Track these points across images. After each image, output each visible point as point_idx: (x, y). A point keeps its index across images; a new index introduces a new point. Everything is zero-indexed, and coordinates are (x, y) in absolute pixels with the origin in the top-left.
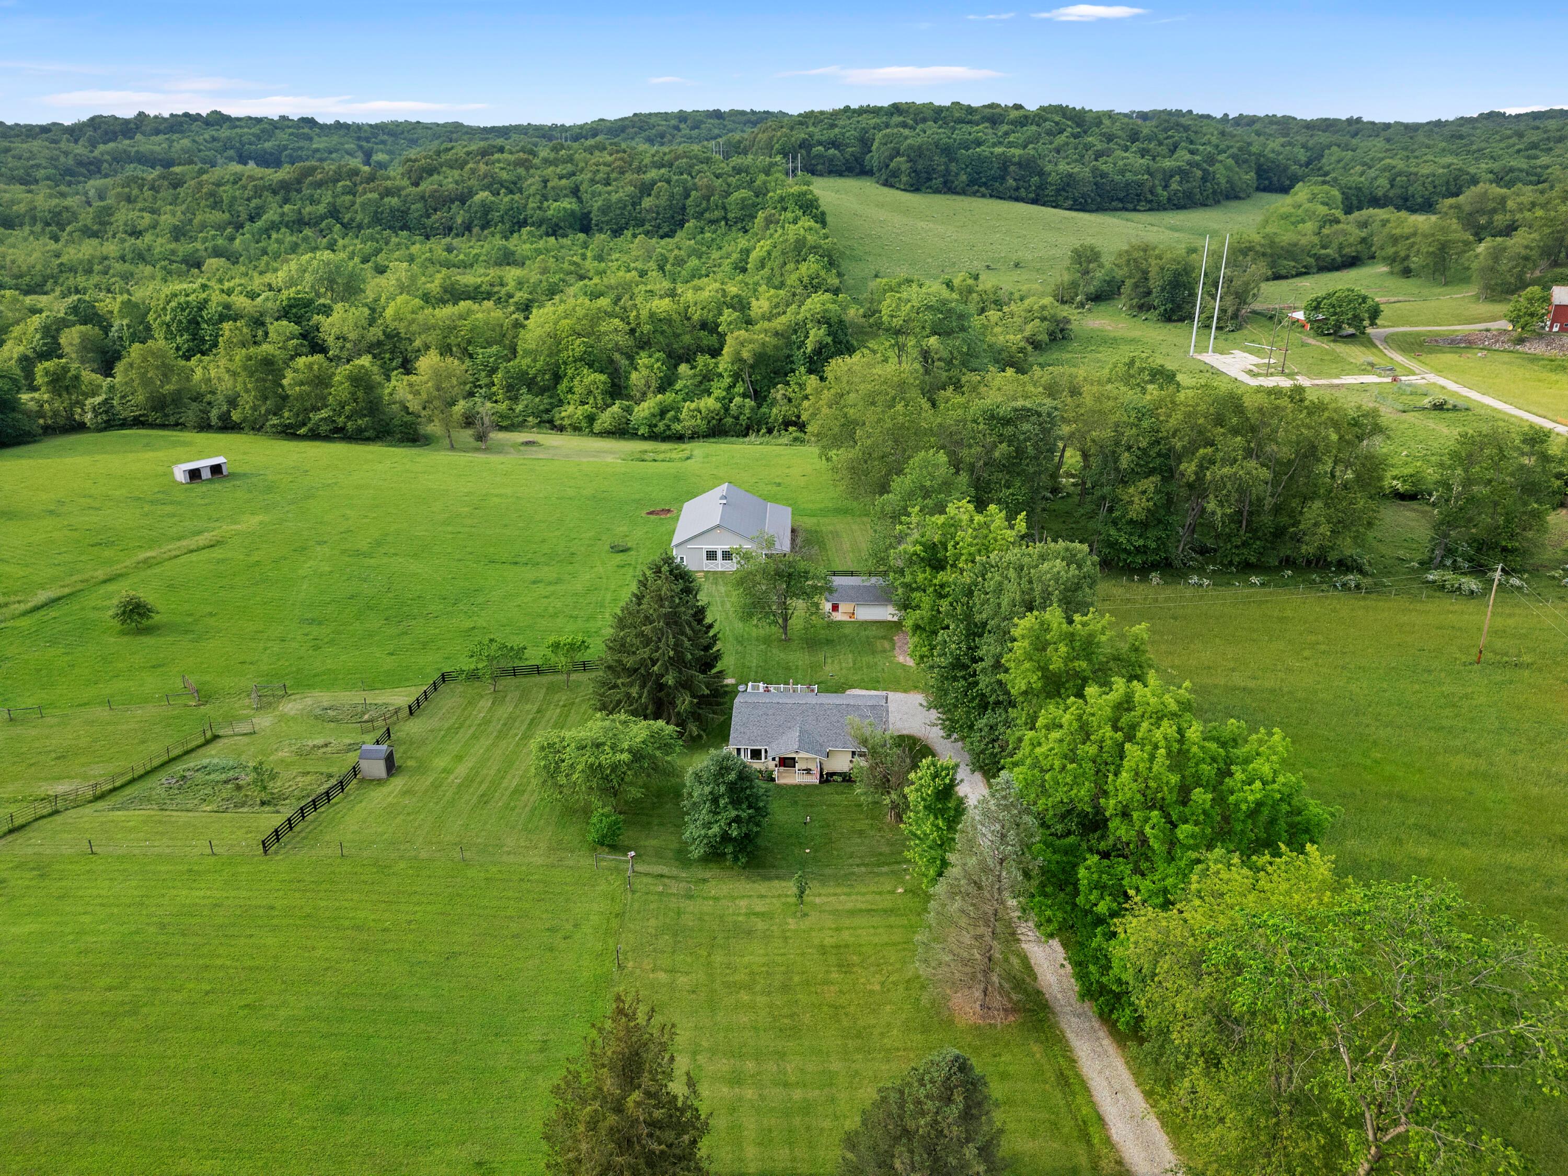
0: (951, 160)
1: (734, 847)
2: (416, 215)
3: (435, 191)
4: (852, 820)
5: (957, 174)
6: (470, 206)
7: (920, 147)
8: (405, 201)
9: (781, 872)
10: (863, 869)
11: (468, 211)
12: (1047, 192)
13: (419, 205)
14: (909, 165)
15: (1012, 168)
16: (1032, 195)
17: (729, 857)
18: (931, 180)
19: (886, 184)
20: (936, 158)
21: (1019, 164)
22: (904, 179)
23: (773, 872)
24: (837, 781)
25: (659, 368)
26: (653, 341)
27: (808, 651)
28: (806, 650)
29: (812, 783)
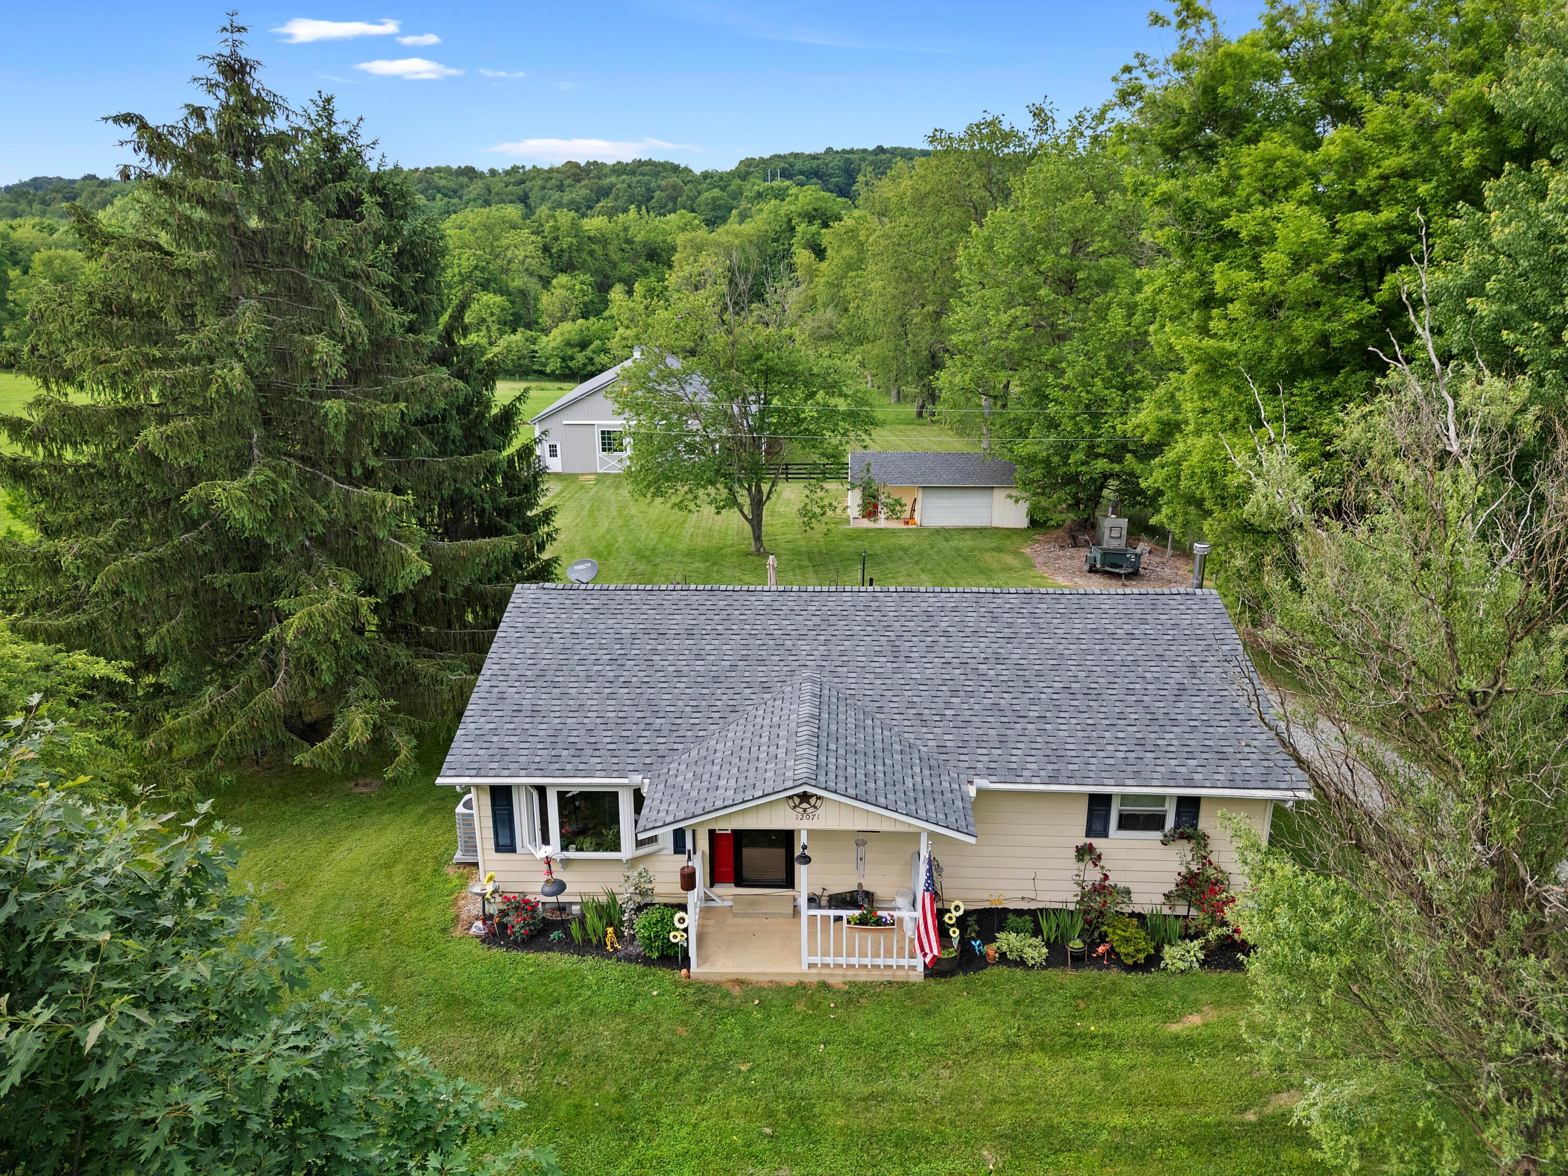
24: (1021, 963)
25: (581, 290)
26: (577, 261)
27: (816, 572)
28: (810, 570)
29: (887, 976)
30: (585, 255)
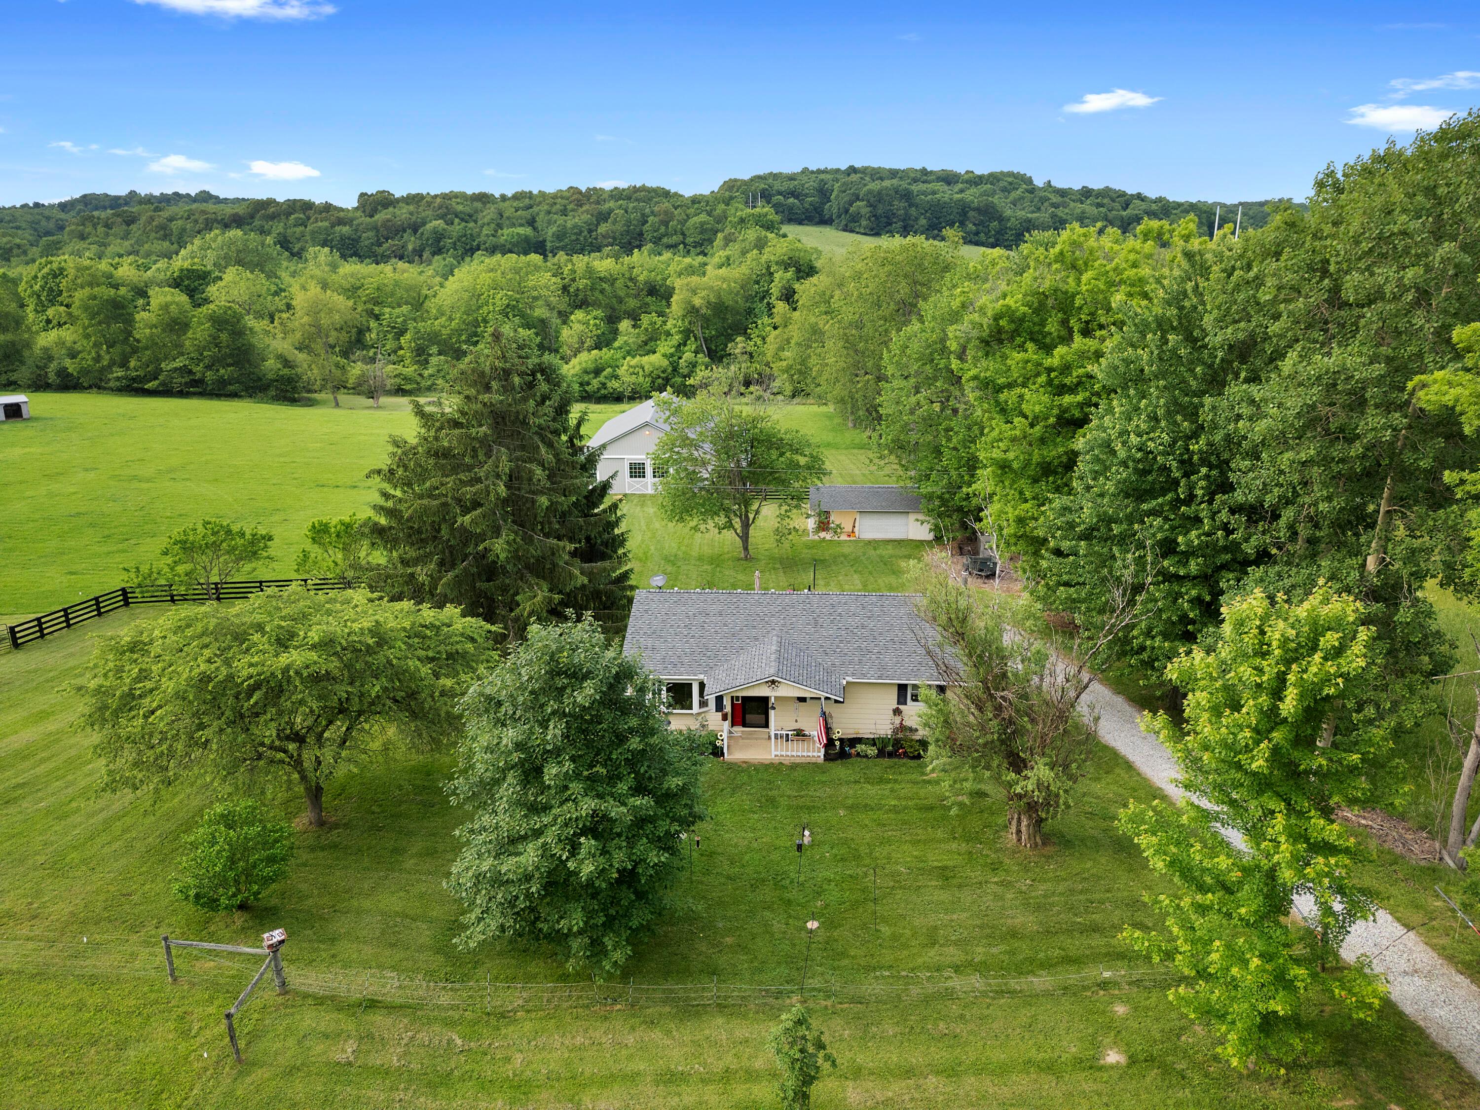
0: (910, 206)
1: (590, 914)
2: (367, 243)
3: (388, 220)
4: (915, 843)
5: (917, 219)
6: (422, 234)
7: (879, 193)
8: (356, 230)
9: (736, 989)
10: (976, 981)
11: (421, 238)
12: (1006, 237)
13: (371, 234)
14: (869, 209)
15: (971, 214)
16: (992, 240)
17: (575, 944)
18: (891, 224)
19: (846, 229)
20: (896, 203)
21: (978, 210)
22: (864, 223)
23: (711, 990)
24: (866, 756)
25: (595, 325)
26: (591, 299)
27: (784, 572)
28: (781, 571)
29: (808, 760)
30: (597, 294)
